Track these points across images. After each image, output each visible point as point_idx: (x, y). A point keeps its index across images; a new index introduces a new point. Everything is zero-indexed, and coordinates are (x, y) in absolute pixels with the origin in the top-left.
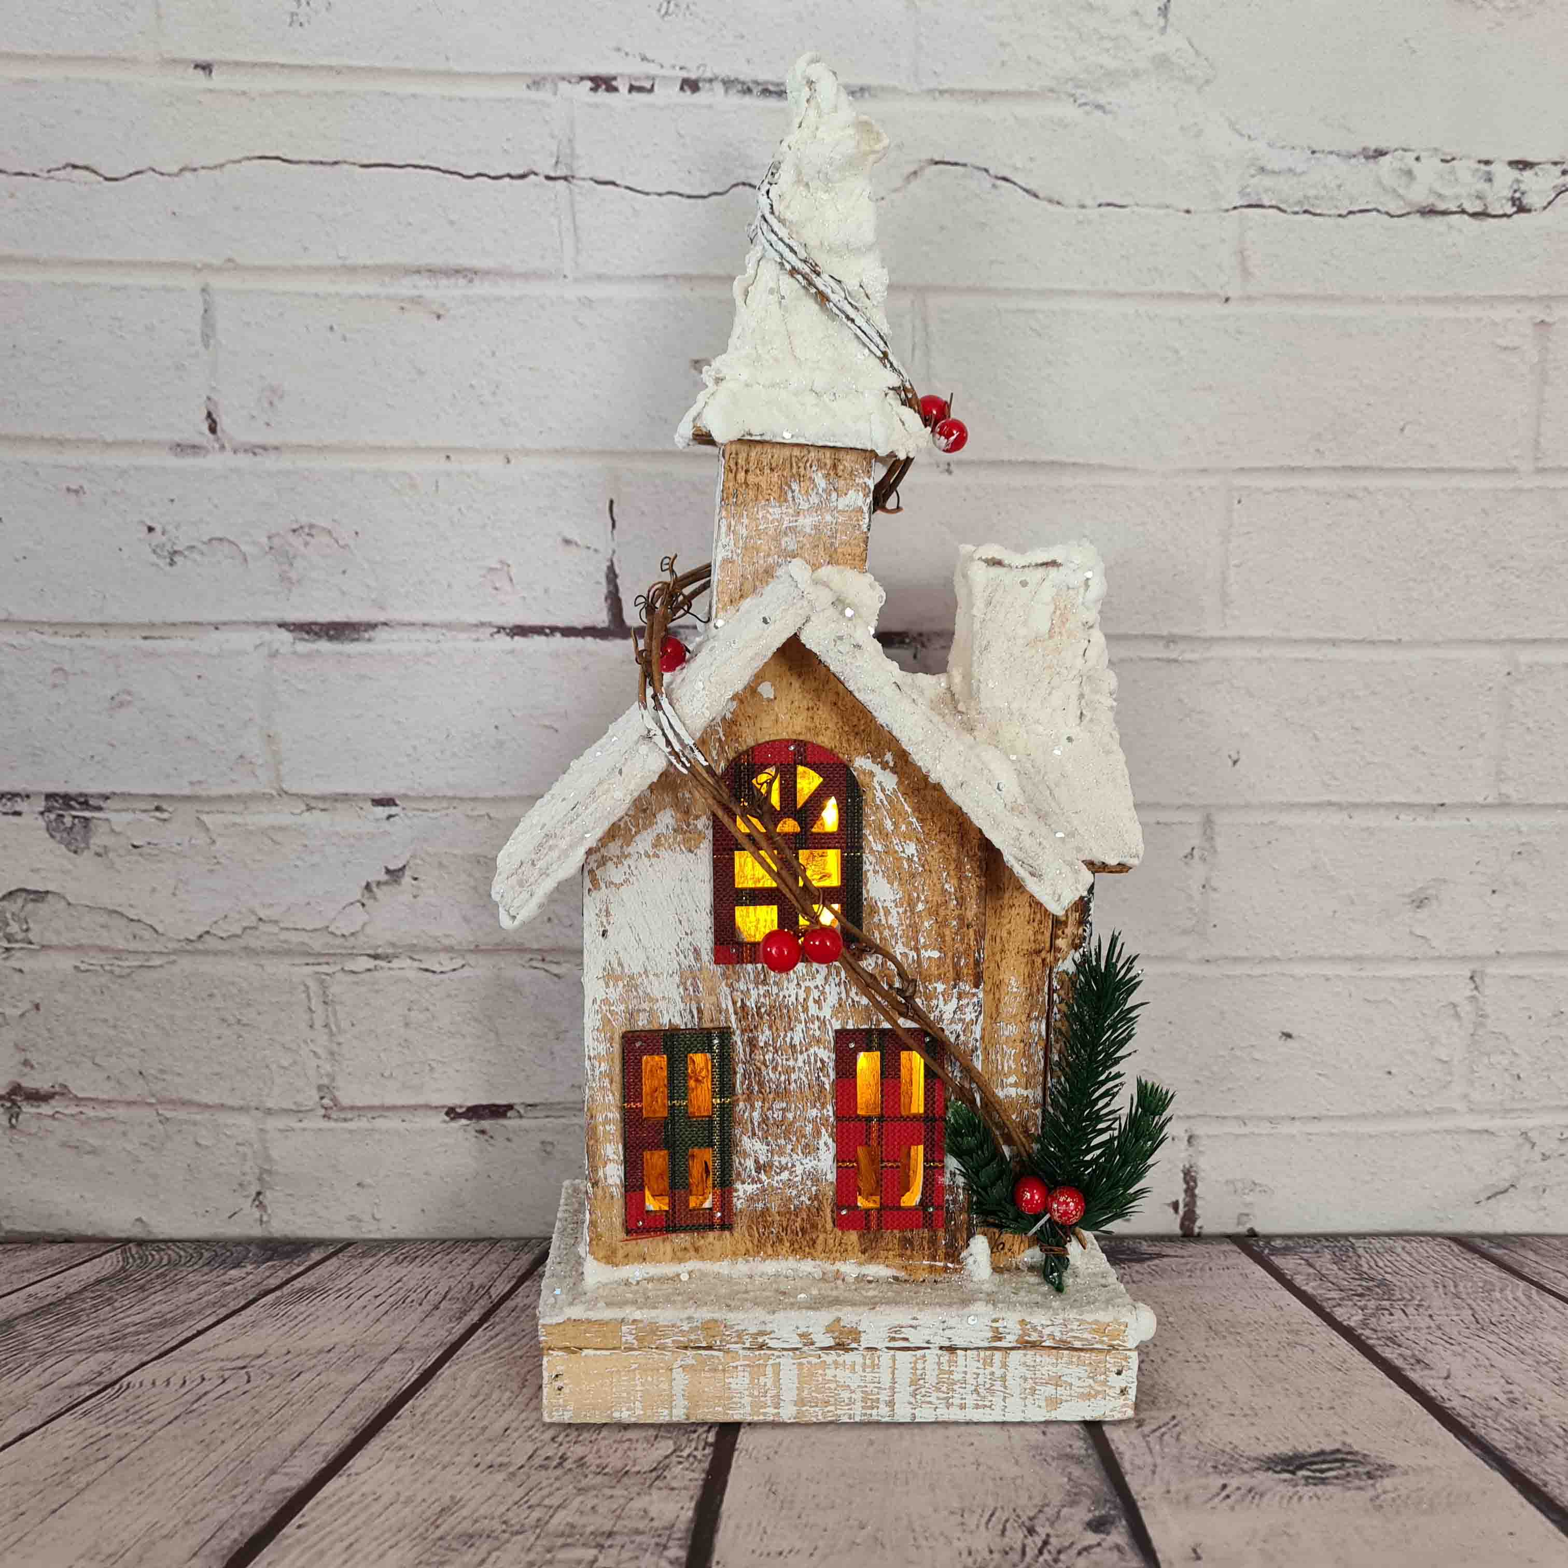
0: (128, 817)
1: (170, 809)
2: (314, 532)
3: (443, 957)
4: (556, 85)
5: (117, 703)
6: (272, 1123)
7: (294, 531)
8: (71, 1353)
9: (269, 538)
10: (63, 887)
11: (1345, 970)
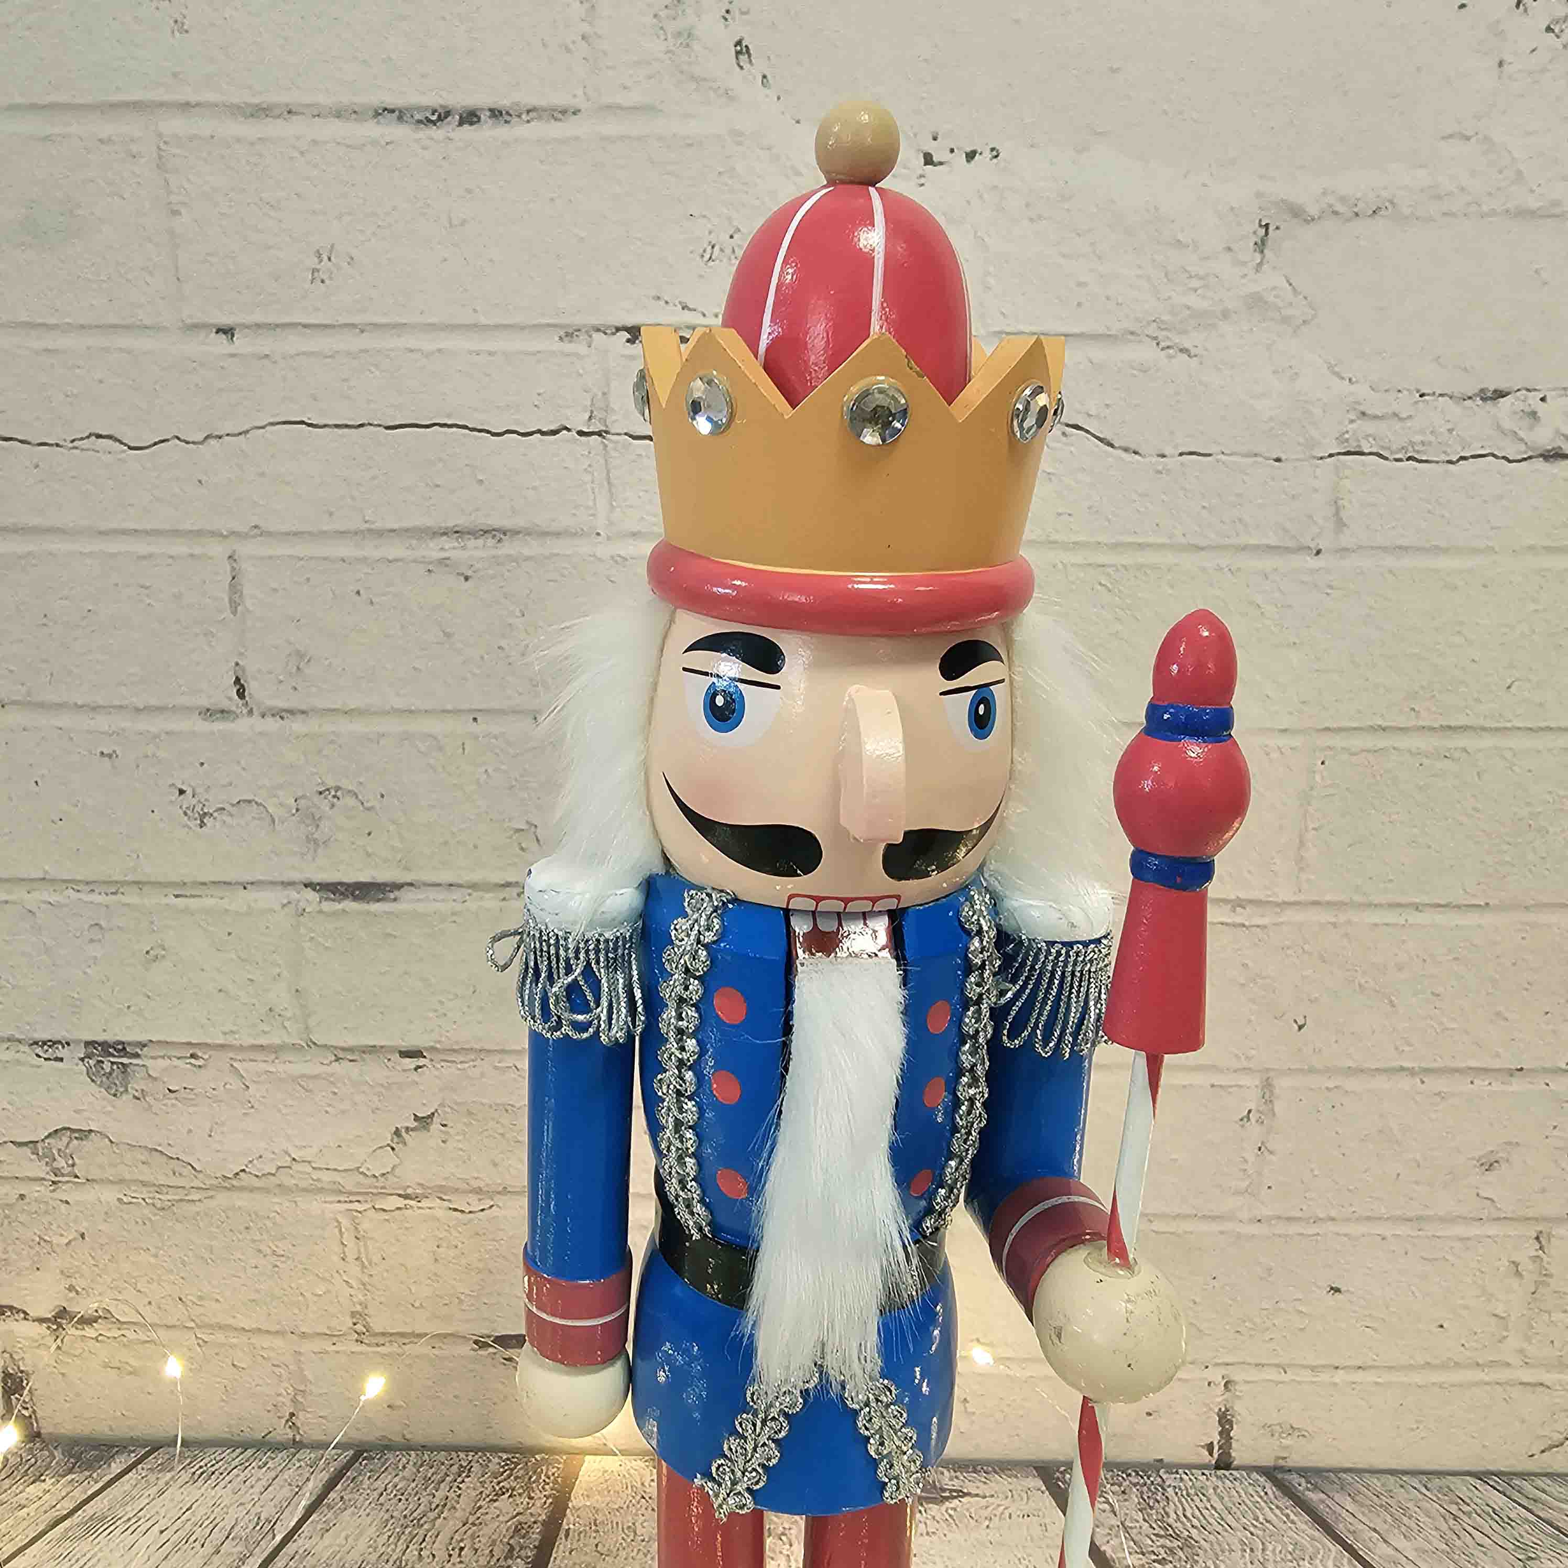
0: (164, 1063)
1: (206, 1057)
2: (339, 794)
3: (473, 1198)
4: (590, 336)
5: (152, 957)
6: (307, 1346)
7: (321, 793)
9: (296, 801)
10: (105, 1126)
11: (1403, 1230)
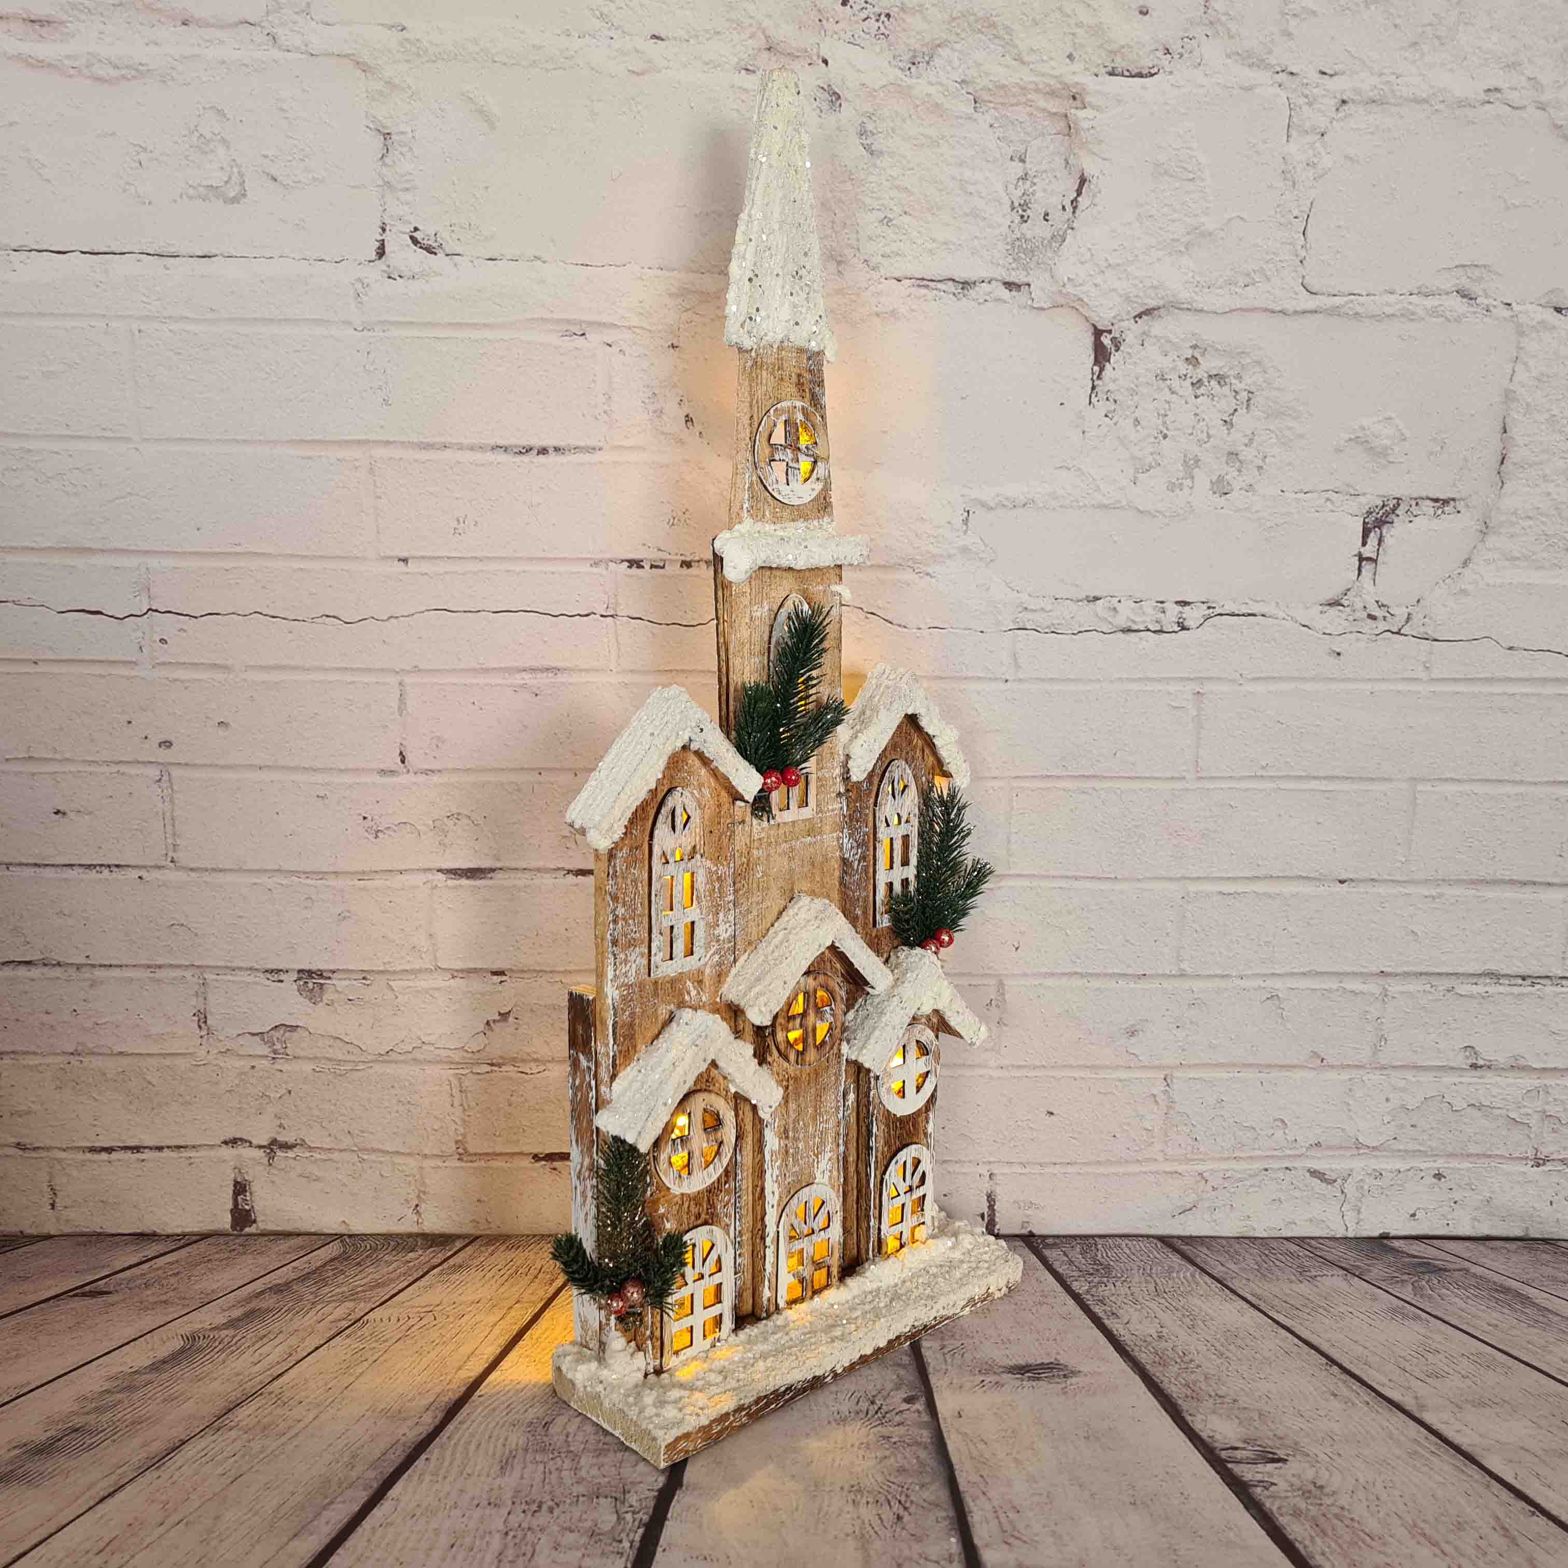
0: (347, 983)
1: (372, 979)
3: (533, 1065)
4: (607, 565)
5: (342, 917)
6: (428, 1163)
8: (329, 1302)
9: (433, 822)
10: (306, 1023)
11: (1087, 1074)
